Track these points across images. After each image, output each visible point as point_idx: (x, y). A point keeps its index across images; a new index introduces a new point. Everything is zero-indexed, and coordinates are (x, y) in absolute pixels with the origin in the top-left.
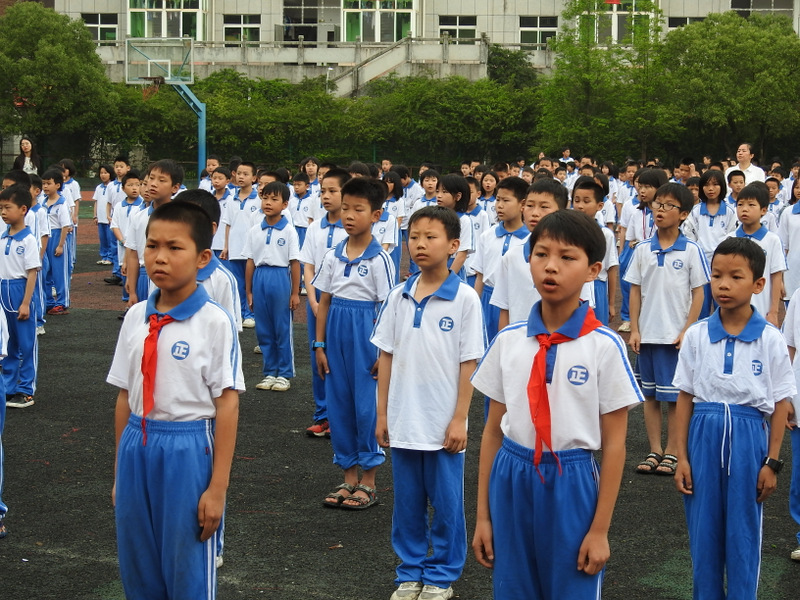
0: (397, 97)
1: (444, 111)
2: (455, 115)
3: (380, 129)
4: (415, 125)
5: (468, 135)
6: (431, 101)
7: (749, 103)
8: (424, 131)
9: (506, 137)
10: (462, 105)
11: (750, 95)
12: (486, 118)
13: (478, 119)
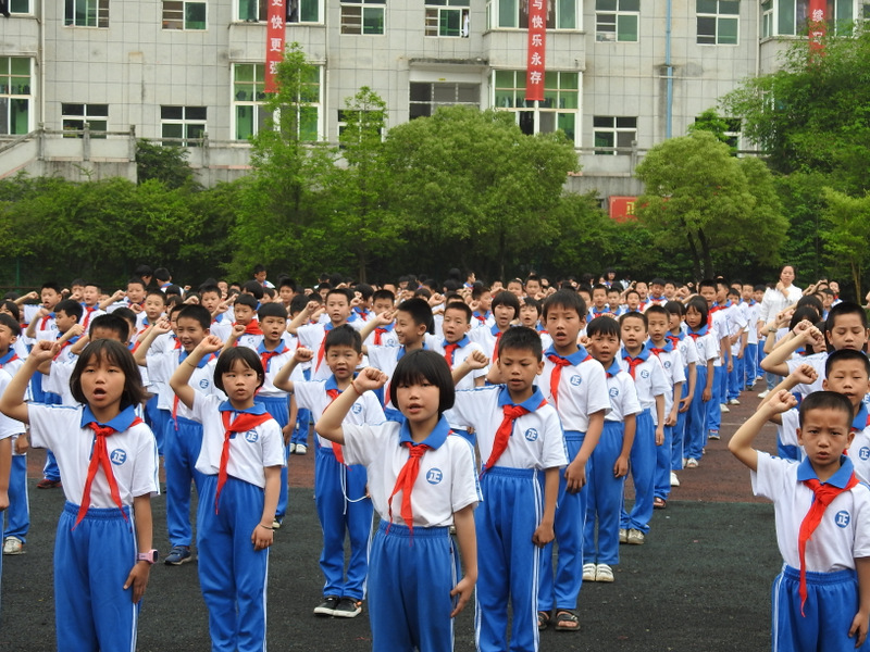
0: (46, 202)
1: (108, 219)
2: (121, 224)
3: (26, 242)
4: (71, 237)
5: (137, 250)
6: (91, 207)
7: (493, 211)
9: (185, 251)
10: (130, 212)
11: (493, 202)
12: (160, 228)
13: (150, 229)
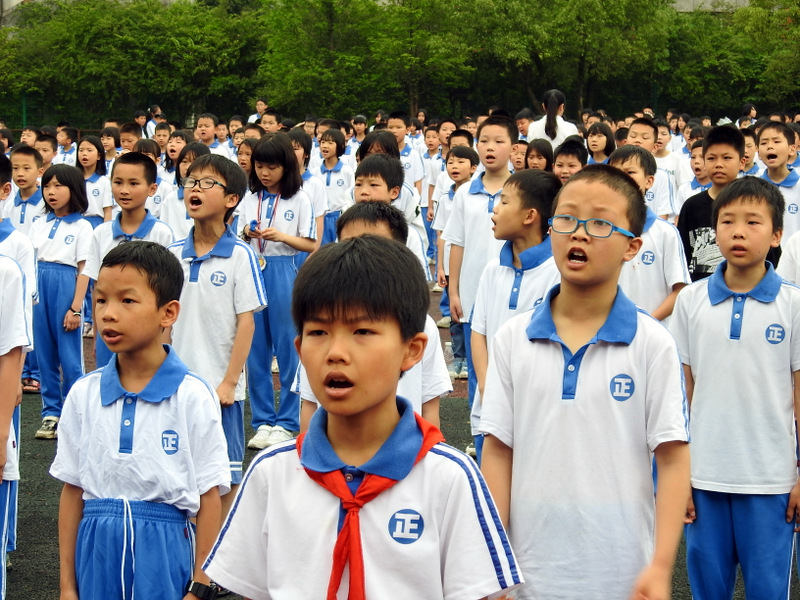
0: (56, 28)
1: (126, 47)
2: (141, 53)
3: (31, 75)
4: (83, 68)
5: (161, 83)
6: (106, 32)
7: (559, 30)
8: (97, 77)
9: (217, 85)
10: (151, 38)
11: (560, 19)
12: (187, 56)
13: (175, 58)
